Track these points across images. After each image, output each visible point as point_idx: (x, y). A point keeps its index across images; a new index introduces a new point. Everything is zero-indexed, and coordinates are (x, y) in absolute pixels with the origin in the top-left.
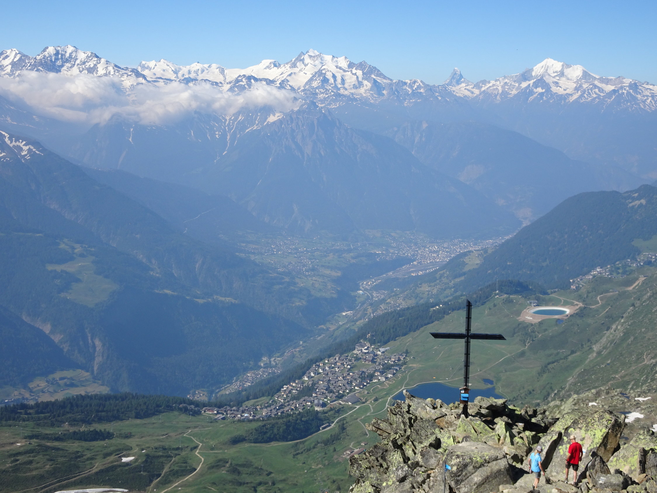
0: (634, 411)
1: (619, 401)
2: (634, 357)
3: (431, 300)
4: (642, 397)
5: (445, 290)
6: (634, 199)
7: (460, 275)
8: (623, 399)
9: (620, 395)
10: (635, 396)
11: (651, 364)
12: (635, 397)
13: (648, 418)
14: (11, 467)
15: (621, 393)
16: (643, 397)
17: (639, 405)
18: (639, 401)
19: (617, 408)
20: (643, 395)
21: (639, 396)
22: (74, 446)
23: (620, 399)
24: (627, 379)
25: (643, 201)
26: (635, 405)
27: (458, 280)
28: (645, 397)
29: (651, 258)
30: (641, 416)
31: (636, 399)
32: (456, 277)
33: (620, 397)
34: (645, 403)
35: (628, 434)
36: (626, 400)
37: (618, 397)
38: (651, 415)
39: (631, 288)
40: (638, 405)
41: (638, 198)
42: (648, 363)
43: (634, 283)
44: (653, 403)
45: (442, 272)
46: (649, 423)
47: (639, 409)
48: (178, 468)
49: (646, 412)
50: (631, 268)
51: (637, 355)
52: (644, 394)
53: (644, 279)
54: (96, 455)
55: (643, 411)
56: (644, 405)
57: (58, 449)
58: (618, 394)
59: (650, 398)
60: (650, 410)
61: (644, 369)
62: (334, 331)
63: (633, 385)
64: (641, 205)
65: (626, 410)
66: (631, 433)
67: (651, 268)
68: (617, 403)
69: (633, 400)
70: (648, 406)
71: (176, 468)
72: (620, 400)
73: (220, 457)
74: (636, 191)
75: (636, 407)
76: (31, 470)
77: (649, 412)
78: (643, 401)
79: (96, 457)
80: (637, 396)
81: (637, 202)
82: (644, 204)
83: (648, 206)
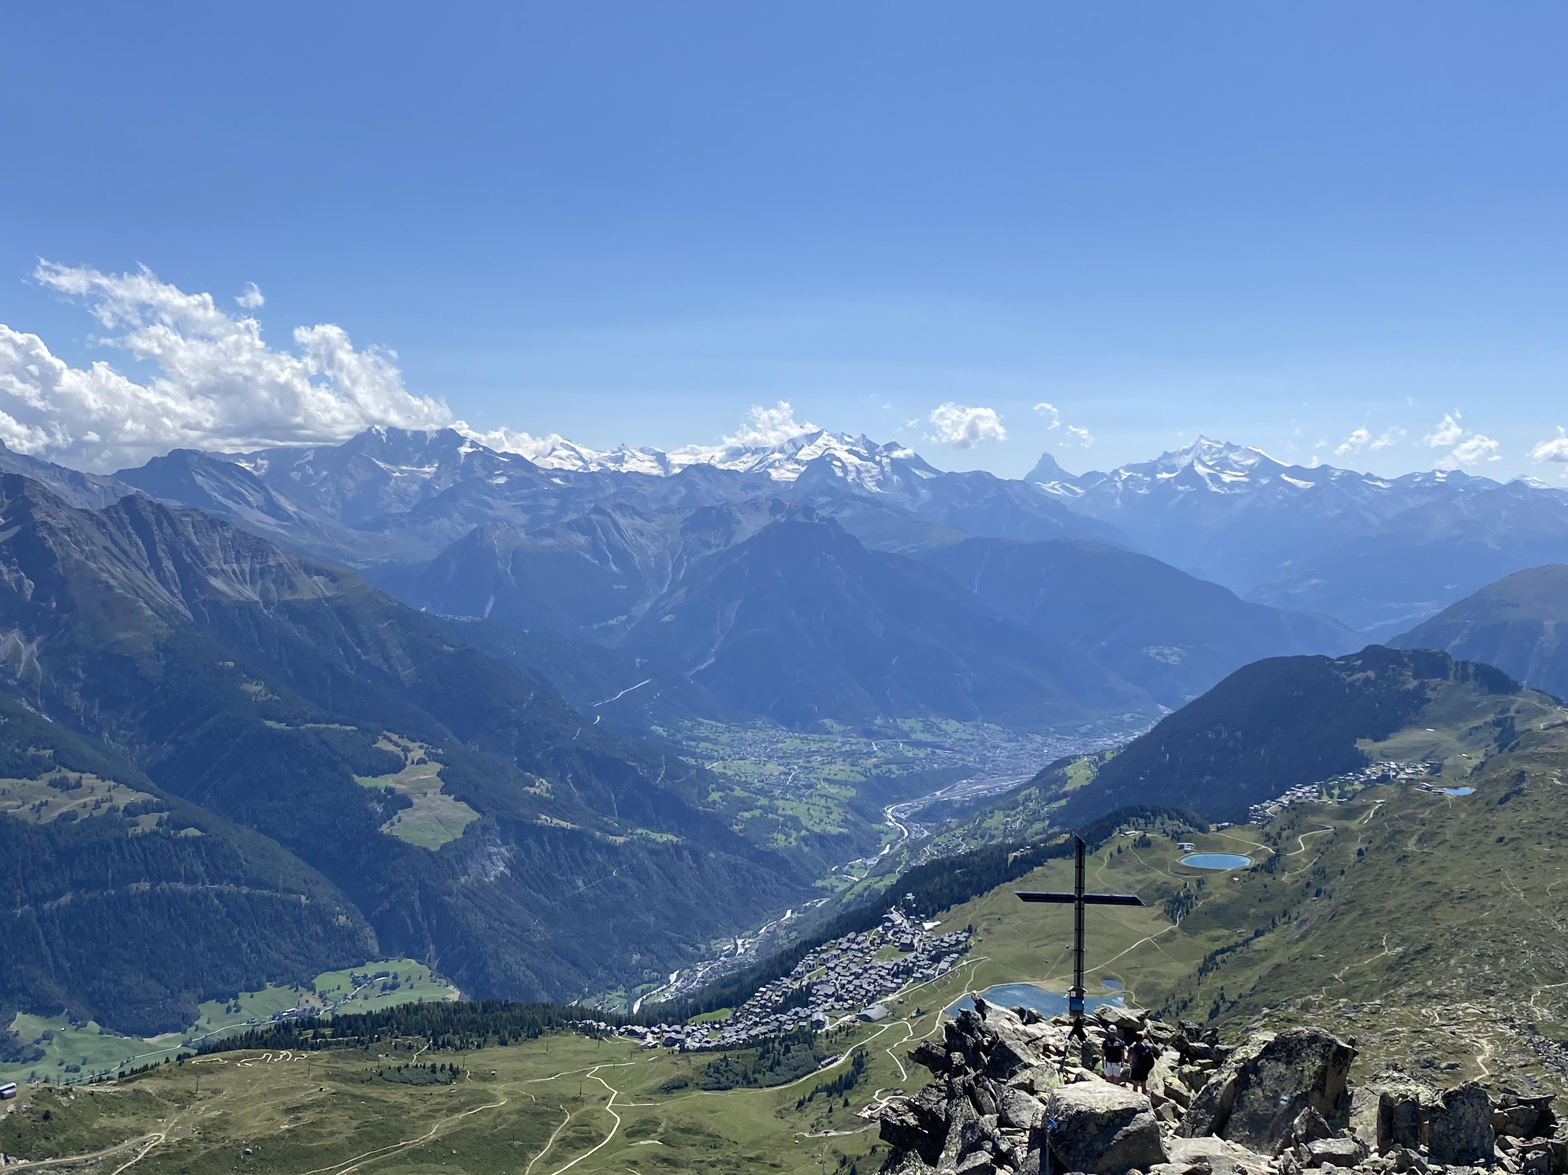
2: (1365, 945)
3: (1010, 841)
5: (1032, 823)
6: (1354, 670)
7: (1058, 798)
14: (288, 1130)
22: (397, 1095)
25: (1371, 674)
27: (1055, 805)
32: (1050, 801)
39: (1355, 824)
41: (1362, 669)
42: (1390, 953)
43: (1361, 814)
44: (1402, 1024)
45: (1027, 792)
47: (1378, 1034)
48: (574, 1135)
50: (1354, 788)
51: (1371, 940)
53: (1376, 807)
54: (437, 1111)
57: (368, 1099)
58: (1340, 1007)
60: (1397, 1036)
61: (1383, 965)
62: (845, 892)
63: (1366, 992)
64: (1367, 681)
68: (1339, 1023)
71: (570, 1134)
72: (1344, 1018)
73: (648, 1115)
74: (1358, 656)
75: (1371, 1031)
76: (321, 1136)
79: (435, 1114)
81: (1360, 675)
82: (1373, 678)
83: (1379, 682)
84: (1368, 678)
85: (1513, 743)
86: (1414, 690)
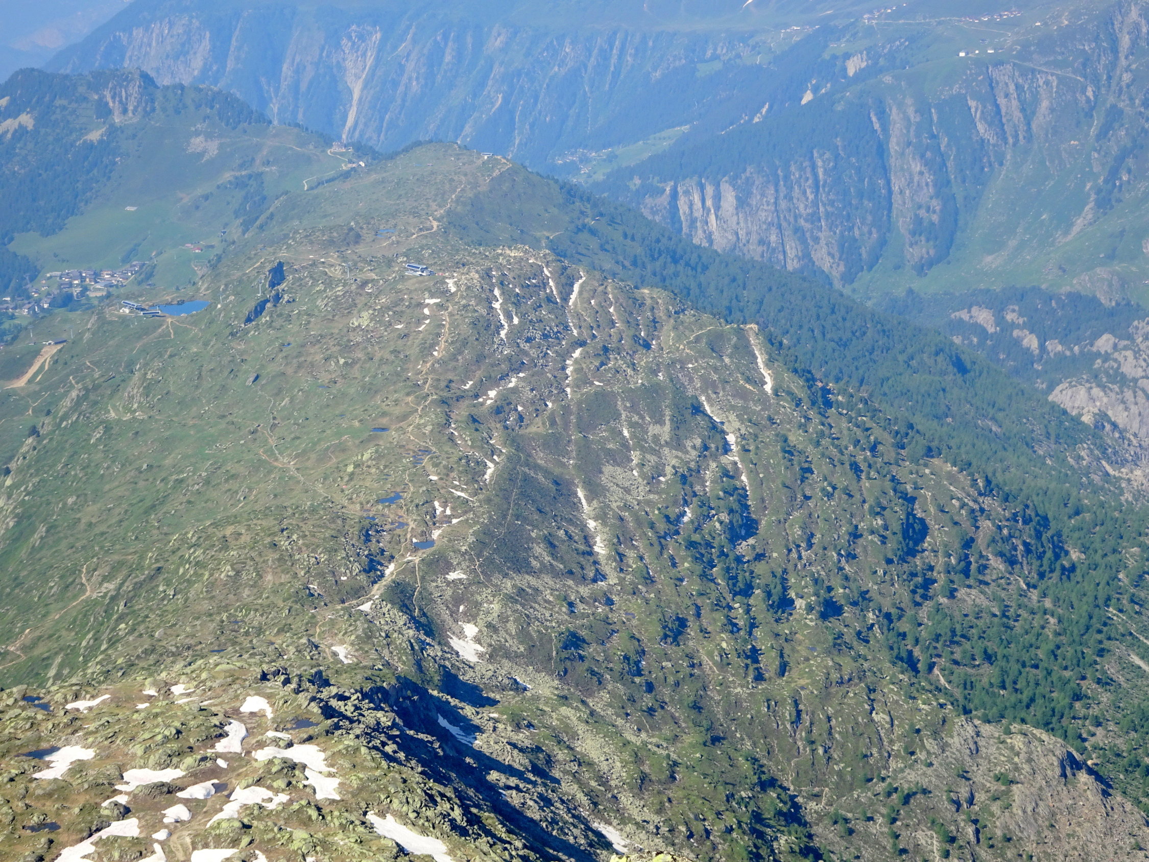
0: (67, 743)
1: (21, 723)
2: (54, 586)
4: (85, 698)
8: (30, 713)
9: (21, 703)
10: (65, 698)
11: (104, 597)
12: (66, 702)
13: (108, 757)
15: (24, 698)
16: (88, 696)
17: (79, 723)
18: (78, 710)
19: (18, 742)
20: (87, 692)
21: (77, 697)
23: (24, 714)
24: (40, 650)
25: (26, 120)
26: (67, 726)
28: (93, 697)
29: (71, 285)
30: (88, 754)
31: (69, 707)
33: (23, 708)
34: (97, 713)
35: (58, 813)
36: (39, 717)
37: (18, 711)
38: (114, 746)
39: (21, 383)
40: (75, 722)
41: (11, 112)
42: (94, 596)
43: (31, 365)
44: (116, 711)
46: (111, 770)
47: (81, 733)
49: (100, 740)
50: (16, 322)
51: (61, 577)
52: (90, 689)
53: (56, 349)
55: (91, 740)
56: (94, 720)
58: (16, 701)
59: (107, 696)
60: (110, 731)
61: (85, 616)
63: (61, 666)
64: (21, 132)
65: (44, 745)
66: (63, 807)
67: (71, 315)
68: (16, 729)
69: (62, 713)
70: (103, 721)
72: (24, 719)
75: (70, 730)
77: (106, 739)
78: (90, 709)
80: (69, 698)
81: (9, 123)
82: (30, 127)
83: (43, 131)
84: (22, 128)
85: (263, 218)
86: (101, 142)
